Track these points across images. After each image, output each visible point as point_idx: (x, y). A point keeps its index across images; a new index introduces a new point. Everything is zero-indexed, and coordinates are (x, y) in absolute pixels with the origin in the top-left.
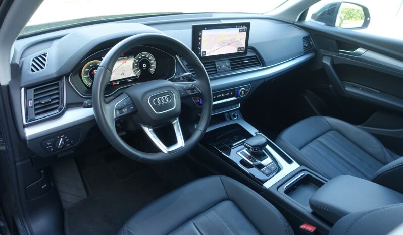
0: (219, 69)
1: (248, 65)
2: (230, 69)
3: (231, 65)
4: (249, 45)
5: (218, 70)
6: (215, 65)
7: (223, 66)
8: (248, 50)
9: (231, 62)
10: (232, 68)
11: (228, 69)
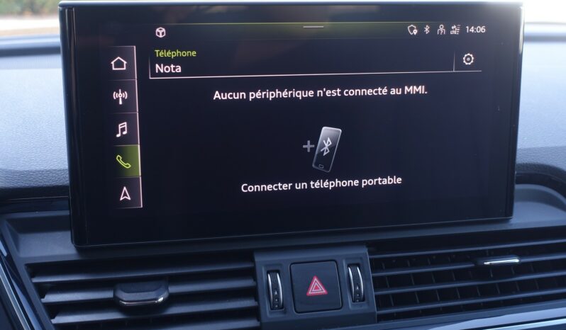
0: (277, 306)
1: (526, 286)
2: (370, 307)
3: (379, 283)
4: (521, 158)
5: (268, 314)
6: (251, 273)
7: (317, 288)
8: (518, 187)
9: (376, 265)
10: (382, 302)
11: (351, 307)
